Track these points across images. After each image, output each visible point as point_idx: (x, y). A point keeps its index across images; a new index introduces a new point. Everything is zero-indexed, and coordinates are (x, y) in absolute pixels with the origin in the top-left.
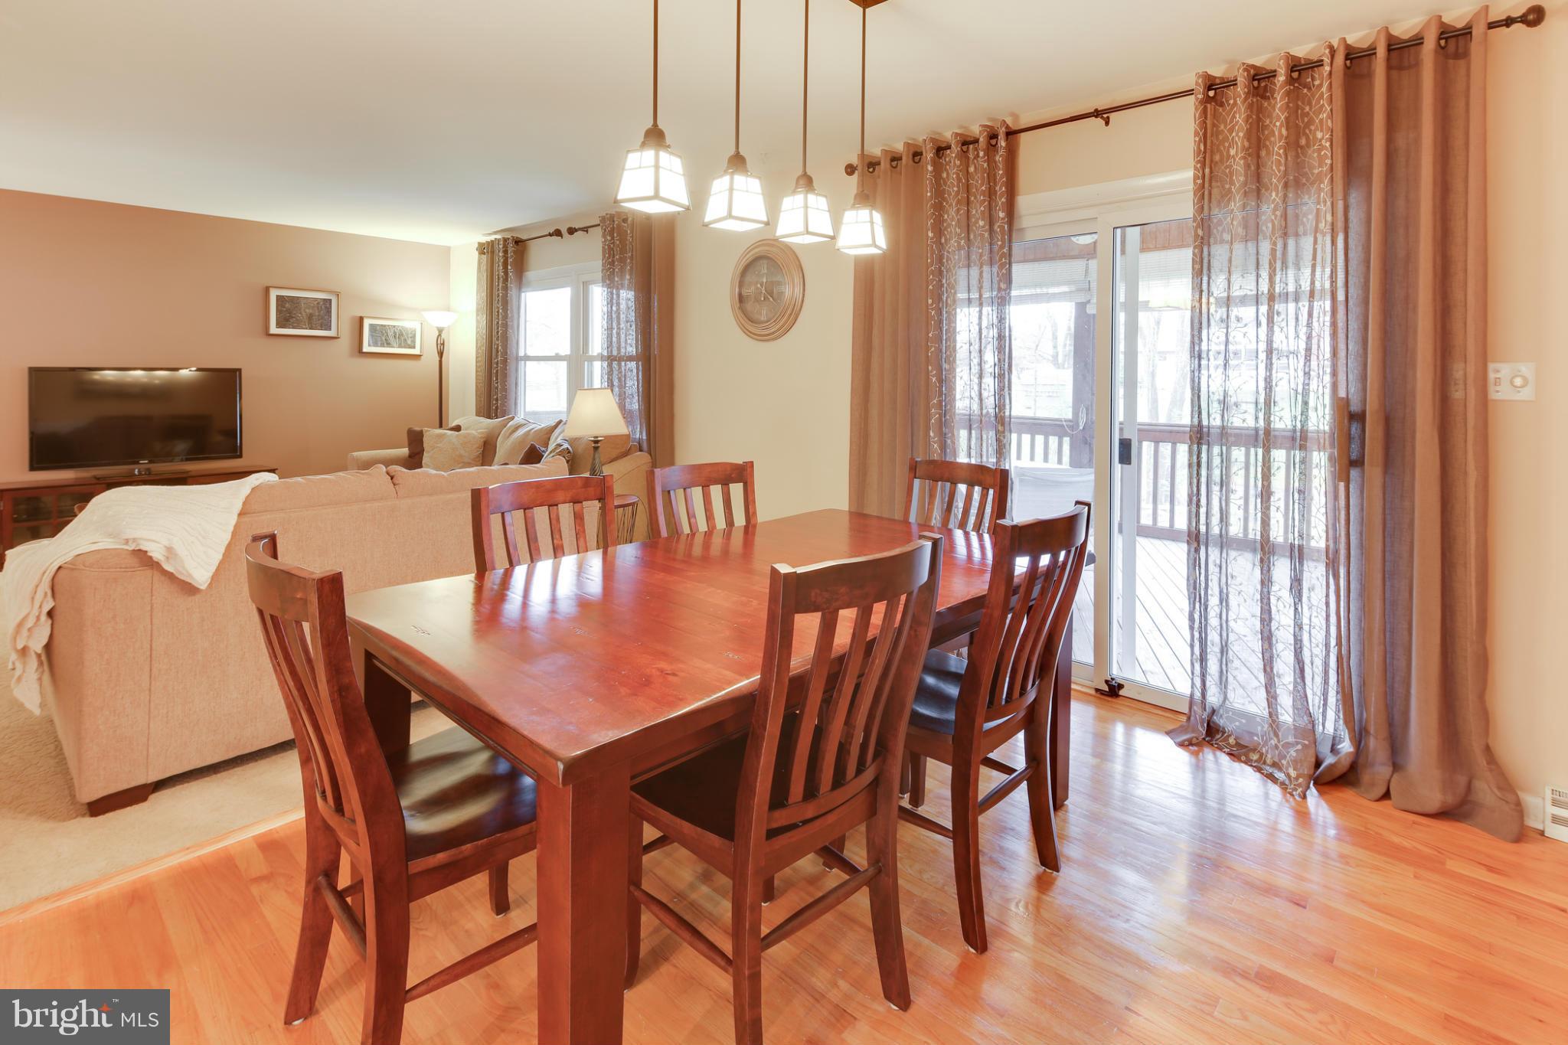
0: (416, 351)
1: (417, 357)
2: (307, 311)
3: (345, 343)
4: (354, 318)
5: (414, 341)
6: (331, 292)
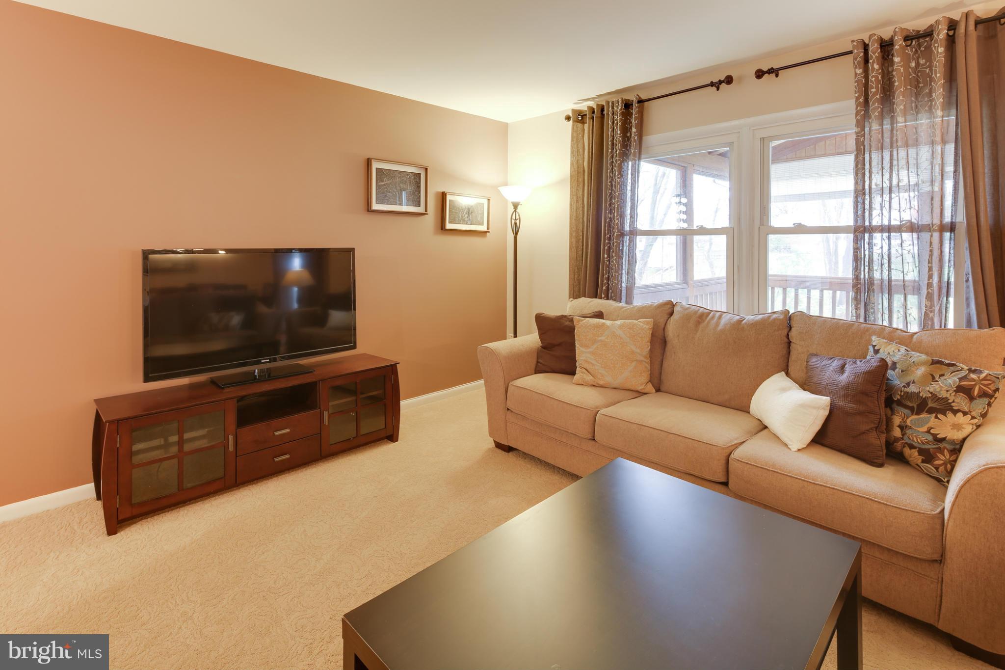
0: (483, 228)
1: (483, 234)
2: (401, 185)
3: (431, 219)
4: (437, 193)
5: (482, 218)
6: (419, 167)
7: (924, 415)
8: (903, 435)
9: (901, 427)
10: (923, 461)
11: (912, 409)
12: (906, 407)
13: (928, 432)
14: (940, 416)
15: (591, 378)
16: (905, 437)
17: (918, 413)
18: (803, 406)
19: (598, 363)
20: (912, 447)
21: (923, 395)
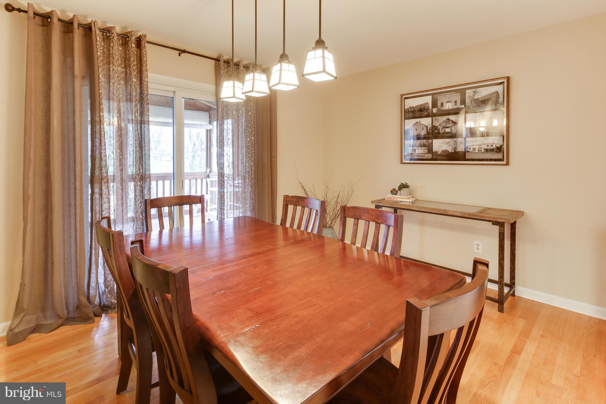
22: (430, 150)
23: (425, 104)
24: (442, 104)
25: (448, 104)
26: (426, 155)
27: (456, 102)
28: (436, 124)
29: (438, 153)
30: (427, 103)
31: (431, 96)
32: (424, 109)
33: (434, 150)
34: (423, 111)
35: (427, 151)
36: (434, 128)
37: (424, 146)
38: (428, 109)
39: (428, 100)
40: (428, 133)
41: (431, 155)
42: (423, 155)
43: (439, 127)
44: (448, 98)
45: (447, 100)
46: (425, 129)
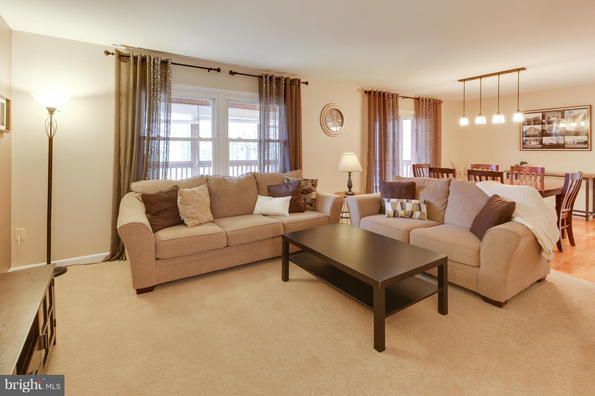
7: (308, 194)
8: (305, 201)
9: (304, 200)
10: (311, 207)
11: (305, 193)
12: (304, 193)
13: (310, 198)
14: (311, 193)
15: (197, 221)
16: (306, 202)
17: (307, 194)
18: (285, 201)
19: (198, 212)
20: (307, 204)
21: (307, 189)
22: (541, 143)
23: (537, 117)
24: (549, 118)
25: (553, 118)
26: (538, 145)
27: (558, 117)
28: (544, 128)
29: (546, 144)
30: (539, 117)
31: (541, 113)
32: (537, 120)
33: (544, 143)
34: (536, 121)
35: (539, 143)
36: (543, 130)
37: (537, 140)
38: (540, 120)
39: (540, 115)
40: (540, 133)
41: (541, 146)
42: (536, 145)
43: (547, 130)
44: (553, 115)
45: (552, 115)
46: (537, 131)
